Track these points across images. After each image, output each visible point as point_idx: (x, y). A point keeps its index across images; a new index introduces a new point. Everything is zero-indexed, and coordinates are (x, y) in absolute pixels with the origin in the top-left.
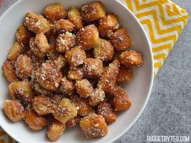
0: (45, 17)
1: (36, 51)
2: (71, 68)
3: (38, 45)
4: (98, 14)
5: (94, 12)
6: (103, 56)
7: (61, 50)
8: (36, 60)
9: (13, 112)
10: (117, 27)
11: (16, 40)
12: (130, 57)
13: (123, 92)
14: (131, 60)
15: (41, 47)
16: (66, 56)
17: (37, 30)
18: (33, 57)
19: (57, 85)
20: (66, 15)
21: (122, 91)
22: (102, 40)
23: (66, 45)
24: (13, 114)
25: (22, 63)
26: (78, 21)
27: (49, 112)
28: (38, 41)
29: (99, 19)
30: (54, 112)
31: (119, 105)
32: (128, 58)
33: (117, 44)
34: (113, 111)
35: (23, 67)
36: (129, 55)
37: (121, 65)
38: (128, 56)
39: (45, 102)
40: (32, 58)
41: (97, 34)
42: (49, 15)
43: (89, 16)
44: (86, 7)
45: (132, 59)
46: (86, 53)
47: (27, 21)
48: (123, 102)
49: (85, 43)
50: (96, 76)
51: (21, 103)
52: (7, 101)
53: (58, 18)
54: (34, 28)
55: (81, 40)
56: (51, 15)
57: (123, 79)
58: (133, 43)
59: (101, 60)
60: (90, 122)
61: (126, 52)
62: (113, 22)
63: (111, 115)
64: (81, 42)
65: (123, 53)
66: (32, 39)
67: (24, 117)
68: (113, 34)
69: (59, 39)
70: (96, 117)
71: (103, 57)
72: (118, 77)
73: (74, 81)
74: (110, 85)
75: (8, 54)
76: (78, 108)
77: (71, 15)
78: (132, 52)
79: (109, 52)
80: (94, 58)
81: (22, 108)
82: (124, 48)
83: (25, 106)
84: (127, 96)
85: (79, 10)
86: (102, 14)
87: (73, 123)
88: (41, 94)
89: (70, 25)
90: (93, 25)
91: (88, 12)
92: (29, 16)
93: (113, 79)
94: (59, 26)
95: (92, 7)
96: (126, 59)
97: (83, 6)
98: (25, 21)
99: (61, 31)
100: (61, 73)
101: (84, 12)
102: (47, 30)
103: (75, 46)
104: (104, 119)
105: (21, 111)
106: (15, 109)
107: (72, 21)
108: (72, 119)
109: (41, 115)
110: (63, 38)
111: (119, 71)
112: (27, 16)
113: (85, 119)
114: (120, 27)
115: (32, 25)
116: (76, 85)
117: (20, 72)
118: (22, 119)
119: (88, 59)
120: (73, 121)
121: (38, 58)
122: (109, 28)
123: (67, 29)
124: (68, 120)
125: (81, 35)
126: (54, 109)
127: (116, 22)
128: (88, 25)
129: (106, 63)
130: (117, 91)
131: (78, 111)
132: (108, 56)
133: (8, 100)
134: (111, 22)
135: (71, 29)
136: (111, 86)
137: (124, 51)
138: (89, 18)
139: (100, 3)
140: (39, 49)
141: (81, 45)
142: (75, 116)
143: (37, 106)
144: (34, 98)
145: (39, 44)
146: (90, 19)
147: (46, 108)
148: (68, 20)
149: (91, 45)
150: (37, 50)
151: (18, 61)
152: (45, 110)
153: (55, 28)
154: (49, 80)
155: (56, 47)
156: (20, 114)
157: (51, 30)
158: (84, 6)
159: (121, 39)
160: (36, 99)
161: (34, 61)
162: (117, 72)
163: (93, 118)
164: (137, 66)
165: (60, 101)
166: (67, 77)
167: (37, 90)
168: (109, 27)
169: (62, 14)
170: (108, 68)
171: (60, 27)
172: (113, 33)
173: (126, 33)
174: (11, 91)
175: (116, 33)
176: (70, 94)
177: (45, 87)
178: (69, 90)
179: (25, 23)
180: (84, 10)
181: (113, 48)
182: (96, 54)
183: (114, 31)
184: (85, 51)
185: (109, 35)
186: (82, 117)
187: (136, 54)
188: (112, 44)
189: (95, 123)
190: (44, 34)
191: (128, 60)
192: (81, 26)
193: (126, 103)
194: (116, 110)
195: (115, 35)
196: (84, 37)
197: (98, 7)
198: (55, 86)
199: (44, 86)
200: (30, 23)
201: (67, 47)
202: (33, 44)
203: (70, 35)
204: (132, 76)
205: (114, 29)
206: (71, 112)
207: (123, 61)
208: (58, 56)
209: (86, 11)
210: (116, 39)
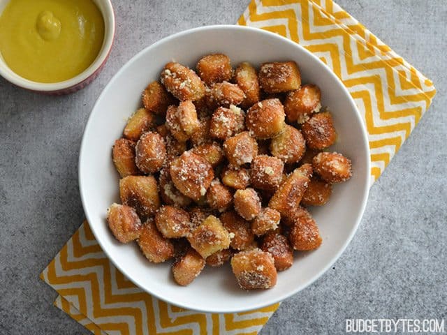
0: (198, 74)
1: (175, 129)
2: (231, 166)
3: (181, 120)
4: (289, 83)
5: (282, 79)
6: (287, 154)
7: (218, 134)
8: (172, 144)
9: (123, 225)
10: (317, 110)
11: (141, 105)
12: (332, 162)
13: (311, 221)
14: (332, 168)
15: (186, 123)
16: (226, 146)
17: (183, 95)
18: (167, 138)
19: (203, 191)
20: (233, 75)
21: (308, 219)
22: (290, 128)
23: (228, 127)
24: (123, 228)
25: (150, 147)
26: (253, 88)
27: (183, 236)
28: (183, 112)
29: (289, 91)
30: (191, 236)
31: (301, 240)
32: (328, 164)
33: (313, 138)
34: (290, 250)
35: (151, 153)
36: (331, 160)
37: (315, 174)
38: (329, 161)
39: (179, 217)
40: (165, 140)
41: (282, 116)
42: (205, 72)
43: (273, 83)
44: (269, 68)
45: (334, 166)
46: (258, 146)
47: (167, 77)
48: (309, 238)
49: (260, 128)
50: (270, 186)
51: (137, 212)
52: (116, 205)
53: (219, 79)
54: (179, 90)
55: (254, 122)
56: (209, 71)
57: (314, 198)
58: (339, 140)
59: (283, 159)
60: (250, 260)
61: (327, 153)
62: (312, 99)
63: (284, 256)
64: (254, 125)
65: (320, 154)
66: (171, 107)
67: (138, 237)
68: (309, 120)
69: (219, 115)
70: (261, 255)
71: (286, 157)
72: (306, 193)
73: (232, 190)
74: (291, 205)
75: (125, 127)
76: (232, 235)
77: (242, 78)
78: (336, 155)
79: (297, 148)
80: (271, 155)
81: (139, 221)
82: (324, 145)
83: (143, 220)
84: (316, 228)
85: (257, 70)
86: (295, 83)
87: (220, 260)
88: (174, 203)
89: (239, 95)
90: (276, 101)
91: (272, 77)
92: (171, 68)
93: (297, 196)
94: (220, 94)
95: (280, 69)
96: (325, 166)
97: (264, 64)
98: (163, 76)
99: (222, 101)
100: (212, 173)
101: (265, 75)
102: (198, 97)
103: (241, 131)
104: (273, 259)
105: (137, 225)
106: (128, 221)
107: (243, 88)
108: (218, 252)
109: (167, 238)
110: (225, 114)
111: (309, 184)
112: (167, 66)
113: (242, 255)
114: (322, 111)
115: (175, 85)
116: (235, 196)
117: (145, 161)
118: (135, 240)
119: (261, 156)
120: (220, 257)
121: (176, 140)
122: (304, 109)
123: (232, 100)
124: (213, 252)
125: (255, 114)
126: (190, 231)
127: (316, 100)
128: (268, 99)
129: (289, 167)
130: (300, 217)
131: (231, 239)
132: (294, 156)
133: (118, 204)
134: (308, 100)
135: (239, 102)
136: (292, 207)
137: (322, 151)
138: (272, 86)
139: (295, 64)
140: (182, 128)
141: (253, 130)
142: (225, 248)
143: (165, 221)
144: (162, 207)
145: (183, 118)
146: (274, 88)
147: (179, 228)
148: (236, 85)
149: (269, 133)
150: (178, 128)
151: (143, 142)
152: (177, 231)
153: (213, 95)
154: (192, 180)
155: (210, 128)
156: (135, 231)
157: (205, 98)
158: (266, 65)
159: (321, 130)
160: (164, 209)
161: (169, 145)
162: (306, 184)
163: (255, 255)
164: (341, 180)
165: (203, 220)
166: (221, 181)
167: (168, 195)
168: (305, 107)
169: (228, 72)
170: (291, 176)
171: (222, 95)
172: (308, 118)
173: (331, 122)
174: (124, 191)
175: (314, 118)
176: (221, 211)
177: (183, 192)
178: (221, 202)
179: (163, 79)
180: (265, 71)
181: (304, 144)
182: (276, 149)
183: (311, 115)
184: (258, 141)
185: (301, 121)
186: (237, 251)
187: (342, 160)
188: (305, 136)
189: (258, 264)
190: (193, 102)
191: (329, 167)
192: (257, 98)
193: (313, 239)
194: (295, 248)
195: (312, 122)
196: (261, 118)
197: (291, 70)
198: (200, 193)
199: (181, 189)
200: (172, 80)
201: (229, 130)
202: (172, 116)
203: (238, 110)
204: (329, 195)
205: (312, 112)
206: (221, 240)
207: (320, 167)
208: (211, 144)
209: (270, 74)
210: (313, 129)
